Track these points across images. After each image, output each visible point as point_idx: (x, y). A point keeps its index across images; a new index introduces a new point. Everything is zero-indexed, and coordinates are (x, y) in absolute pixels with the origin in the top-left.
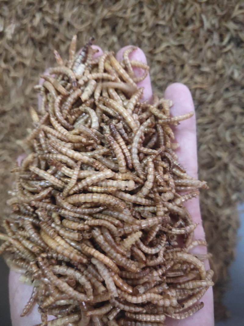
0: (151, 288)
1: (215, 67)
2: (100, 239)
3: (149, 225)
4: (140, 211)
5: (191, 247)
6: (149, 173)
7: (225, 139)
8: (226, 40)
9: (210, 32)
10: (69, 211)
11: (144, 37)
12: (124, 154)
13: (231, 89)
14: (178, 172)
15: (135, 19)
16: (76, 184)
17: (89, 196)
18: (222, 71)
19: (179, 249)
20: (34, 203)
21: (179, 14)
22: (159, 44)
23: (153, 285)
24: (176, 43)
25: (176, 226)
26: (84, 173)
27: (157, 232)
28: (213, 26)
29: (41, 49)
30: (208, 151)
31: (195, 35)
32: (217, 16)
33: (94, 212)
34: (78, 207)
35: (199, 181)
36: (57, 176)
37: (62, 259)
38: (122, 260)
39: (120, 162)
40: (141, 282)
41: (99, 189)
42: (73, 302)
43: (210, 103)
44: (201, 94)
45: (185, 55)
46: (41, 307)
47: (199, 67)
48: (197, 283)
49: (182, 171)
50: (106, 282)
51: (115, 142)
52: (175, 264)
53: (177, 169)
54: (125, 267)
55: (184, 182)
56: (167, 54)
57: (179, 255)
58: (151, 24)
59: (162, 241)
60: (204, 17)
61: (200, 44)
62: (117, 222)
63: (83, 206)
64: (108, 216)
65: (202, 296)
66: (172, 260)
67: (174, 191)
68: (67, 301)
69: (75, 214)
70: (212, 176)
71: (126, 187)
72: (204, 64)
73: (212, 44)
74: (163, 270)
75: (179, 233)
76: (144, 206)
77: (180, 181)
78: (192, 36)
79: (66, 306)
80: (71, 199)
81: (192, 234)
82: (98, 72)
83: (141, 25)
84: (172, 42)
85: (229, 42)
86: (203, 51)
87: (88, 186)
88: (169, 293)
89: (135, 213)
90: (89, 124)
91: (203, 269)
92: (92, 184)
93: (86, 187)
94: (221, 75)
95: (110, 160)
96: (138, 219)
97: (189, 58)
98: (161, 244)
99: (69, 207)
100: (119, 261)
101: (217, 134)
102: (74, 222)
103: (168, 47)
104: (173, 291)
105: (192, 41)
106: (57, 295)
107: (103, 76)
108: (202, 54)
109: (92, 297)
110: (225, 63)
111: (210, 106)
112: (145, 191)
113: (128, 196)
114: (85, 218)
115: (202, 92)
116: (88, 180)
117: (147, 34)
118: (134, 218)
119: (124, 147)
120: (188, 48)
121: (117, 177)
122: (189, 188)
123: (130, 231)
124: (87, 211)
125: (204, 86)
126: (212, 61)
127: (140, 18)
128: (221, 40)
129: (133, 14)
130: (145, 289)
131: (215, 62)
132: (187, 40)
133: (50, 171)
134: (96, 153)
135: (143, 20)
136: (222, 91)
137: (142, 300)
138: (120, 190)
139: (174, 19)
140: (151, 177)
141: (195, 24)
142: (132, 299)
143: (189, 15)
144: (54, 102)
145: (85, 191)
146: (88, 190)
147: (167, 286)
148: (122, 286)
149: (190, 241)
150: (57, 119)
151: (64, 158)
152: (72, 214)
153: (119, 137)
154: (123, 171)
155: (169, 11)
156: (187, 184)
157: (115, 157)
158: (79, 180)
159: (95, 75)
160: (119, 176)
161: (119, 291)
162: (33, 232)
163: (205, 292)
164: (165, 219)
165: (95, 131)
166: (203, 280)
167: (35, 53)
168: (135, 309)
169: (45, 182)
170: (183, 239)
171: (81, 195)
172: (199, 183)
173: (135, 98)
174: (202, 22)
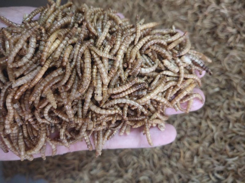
0: (18, 114)
1: (198, 168)
2: (55, 74)
3: (67, 111)
4: (79, 104)
5: (51, 144)
6: (107, 111)
7: (142, 176)
8: (219, 176)
9: (225, 163)
10: (79, 51)
11: (219, 111)
12: (121, 93)
13: (180, 180)
14: (108, 134)
15: (233, 105)
16: (99, 56)
17: (89, 65)
18: (194, 173)
19: (49, 134)
20: (85, 24)
21: (238, 139)
22: (214, 124)
23: (21, 115)
24: (215, 137)
25: (66, 133)
26: (106, 62)
27: (61, 118)
28: (230, 166)
29: (209, 33)
30: (132, 162)
31: (222, 152)
32: (237, 169)
33: (77, 69)
34: (82, 58)
35: (101, 150)
36: (105, 41)
37: (41, 44)
38: (38, 90)
39: (115, 89)
40: (22, 106)
41: (94, 74)
42: (8, 54)
43: (169, 164)
44: (176, 157)
45: (207, 144)
46: (4, 29)
47: (198, 155)
48: (23, 148)
49: (109, 137)
50: (23, 77)
51: (131, 86)
52: (37, 131)
53: (110, 133)
54: (33, 92)
55: (100, 138)
56: (206, 130)
57: (44, 135)
58: (230, 117)
59: (54, 121)
60: (236, 158)
61: (215, 156)
62: (69, 86)
63: (82, 62)
64: (74, 80)
65: (13, 152)
66: (40, 129)
67: (93, 130)
68: (8, 49)
69: (77, 55)
70: (113, 165)
71: (97, 95)
72: (200, 160)
73: (215, 165)
74: (32, 122)
75: (60, 135)
76: (82, 108)
77: (101, 135)
78: (221, 150)
79: (5, 49)
80: (87, 52)
81: (61, 144)
82: (185, 73)
83: (229, 109)
84: (217, 134)
85: (217, 178)
86: (210, 158)
87: (97, 65)
88: (15, 128)
89: (76, 101)
90: (144, 66)
91: (32, 152)
92: (99, 68)
93: (96, 64)
94: (191, 172)
95: (117, 81)
96: (72, 104)
97: (204, 147)
98: (52, 120)
99: (82, 50)
100: (38, 87)
101: (146, 169)
102: (70, 55)
103: (212, 131)
104: (17, 131)
105: (218, 150)
106: (12, 41)
107: (181, 77)
108: (207, 157)
109: (11, 67)
110: (201, 175)
111: (167, 164)
112: (94, 108)
113: (90, 96)
114: (73, 62)
115: (178, 157)
116: (101, 65)
117: (222, 114)
118: (72, 100)
119: (127, 93)
120: (212, 146)
121: (104, 87)
122: (96, 142)
123: (62, 96)
124: (79, 64)
125: (182, 159)
126: (202, 165)
127: (234, 108)
128: (218, 172)
129: (236, 103)
130: (17, 109)
131: (201, 167)
132: (218, 145)
133: (108, 35)
134: (122, 71)
135: (232, 111)
136: (179, 173)
137: (8, 107)
138: (94, 90)
139: (234, 135)
140: (104, 112)
141: (230, 151)
142: (10, 99)
143: (237, 146)
144: (162, 39)
145: (93, 63)
146: (94, 65)
147: (20, 125)
148: (20, 91)
149: (56, 143)
150: (149, 41)
151: (117, 47)
152: (76, 53)
153: (134, 90)
154: (109, 91)
155: (240, 131)
156: (99, 141)
157: (120, 85)
158: (101, 58)
159: (183, 71)
160: (105, 89)
161: (15, 89)
162: (62, 23)
163: (16, 154)
164: (72, 123)
165: (139, 70)
166: (25, 152)
167: (206, 29)
168: (1, 101)
169: (101, 32)
170: (56, 138)
171: (90, 60)
172: (99, 149)
173: (165, 101)
174: (233, 157)
